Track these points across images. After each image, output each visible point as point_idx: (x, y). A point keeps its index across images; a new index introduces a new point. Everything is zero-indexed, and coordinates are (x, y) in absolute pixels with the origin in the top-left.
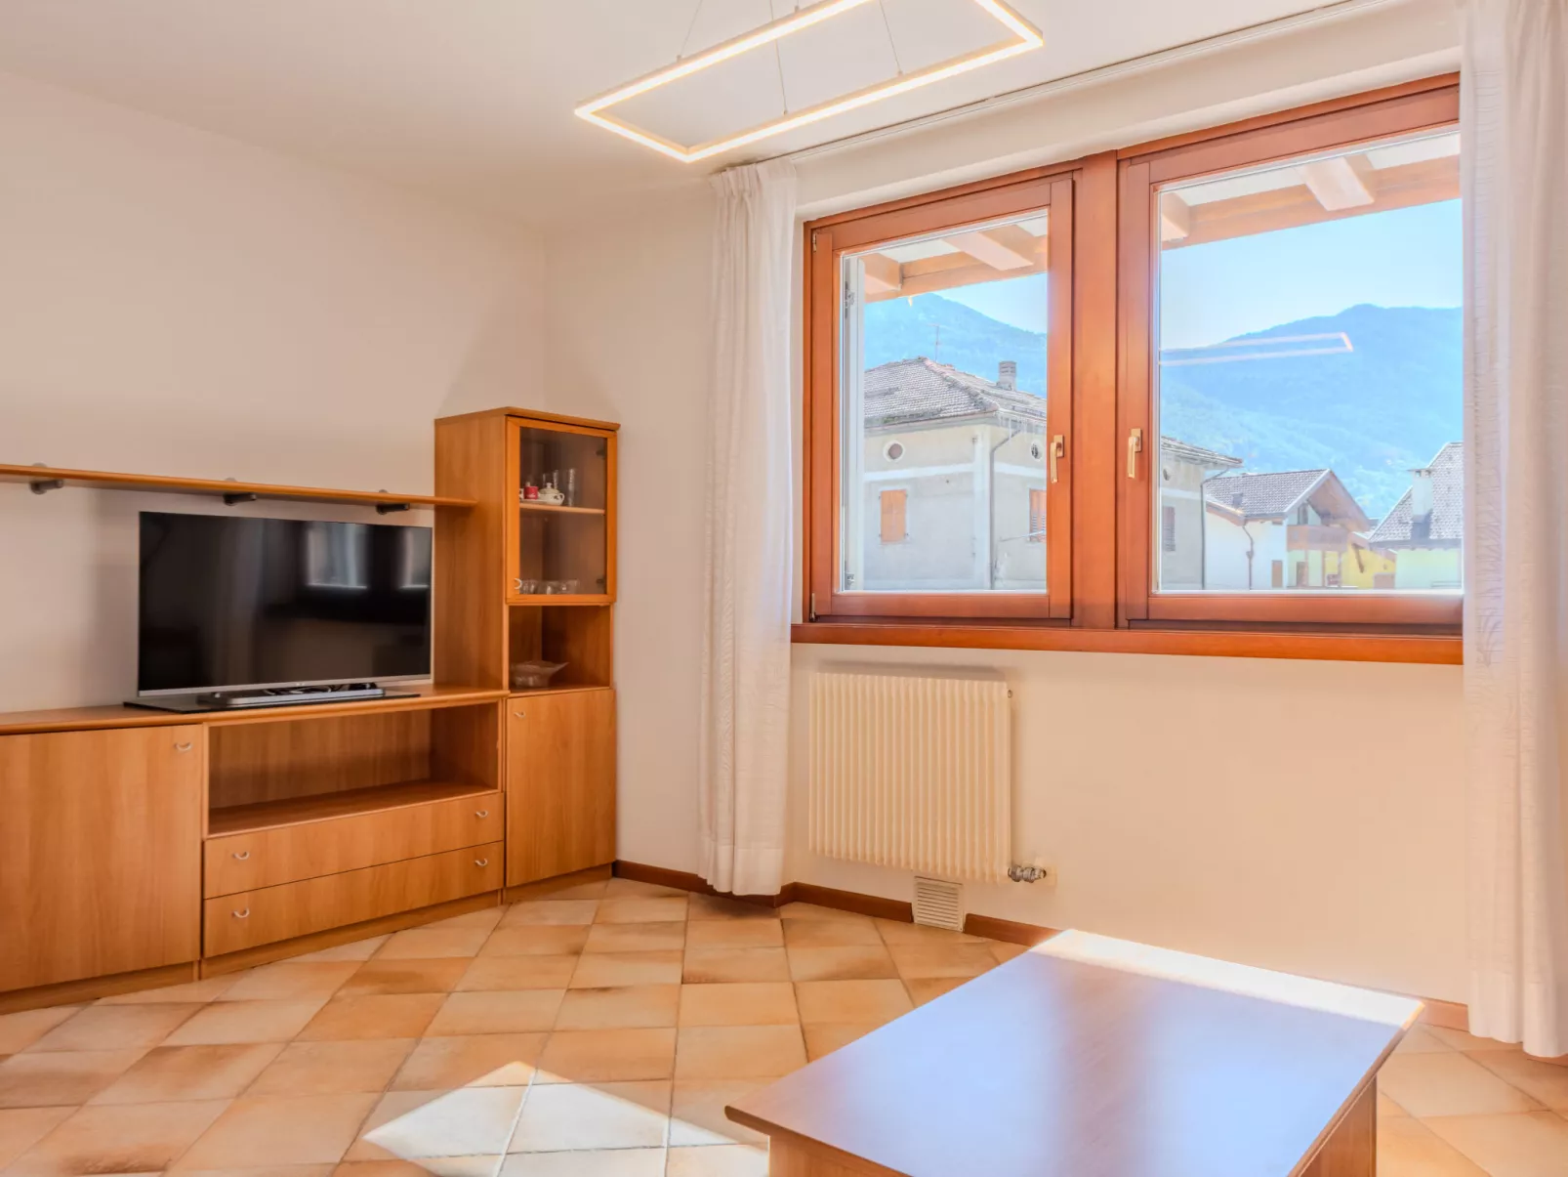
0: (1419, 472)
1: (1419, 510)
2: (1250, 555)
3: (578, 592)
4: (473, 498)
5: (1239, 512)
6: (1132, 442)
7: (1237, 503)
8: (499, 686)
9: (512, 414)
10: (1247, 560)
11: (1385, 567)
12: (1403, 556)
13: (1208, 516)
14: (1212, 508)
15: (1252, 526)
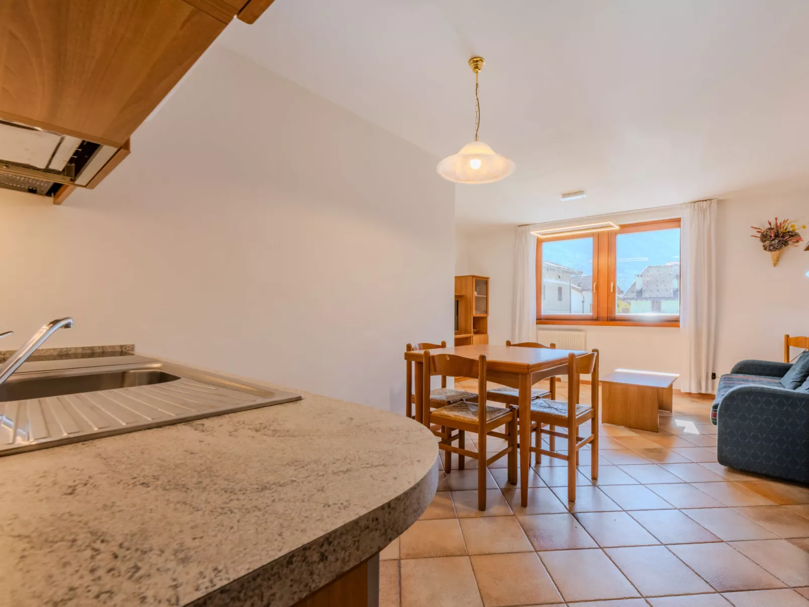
0: (638, 276)
1: (638, 287)
2: (583, 302)
3: (480, 313)
4: (463, 293)
5: (580, 288)
6: (612, 285)
7: (579, 286)
8: (471, 333)
9: (473, 277)
10: (582, 304)
11: (626, 306)
12: (633, 302)
13: (572, 290)
14: (574, 288)
15: (584, 293)
